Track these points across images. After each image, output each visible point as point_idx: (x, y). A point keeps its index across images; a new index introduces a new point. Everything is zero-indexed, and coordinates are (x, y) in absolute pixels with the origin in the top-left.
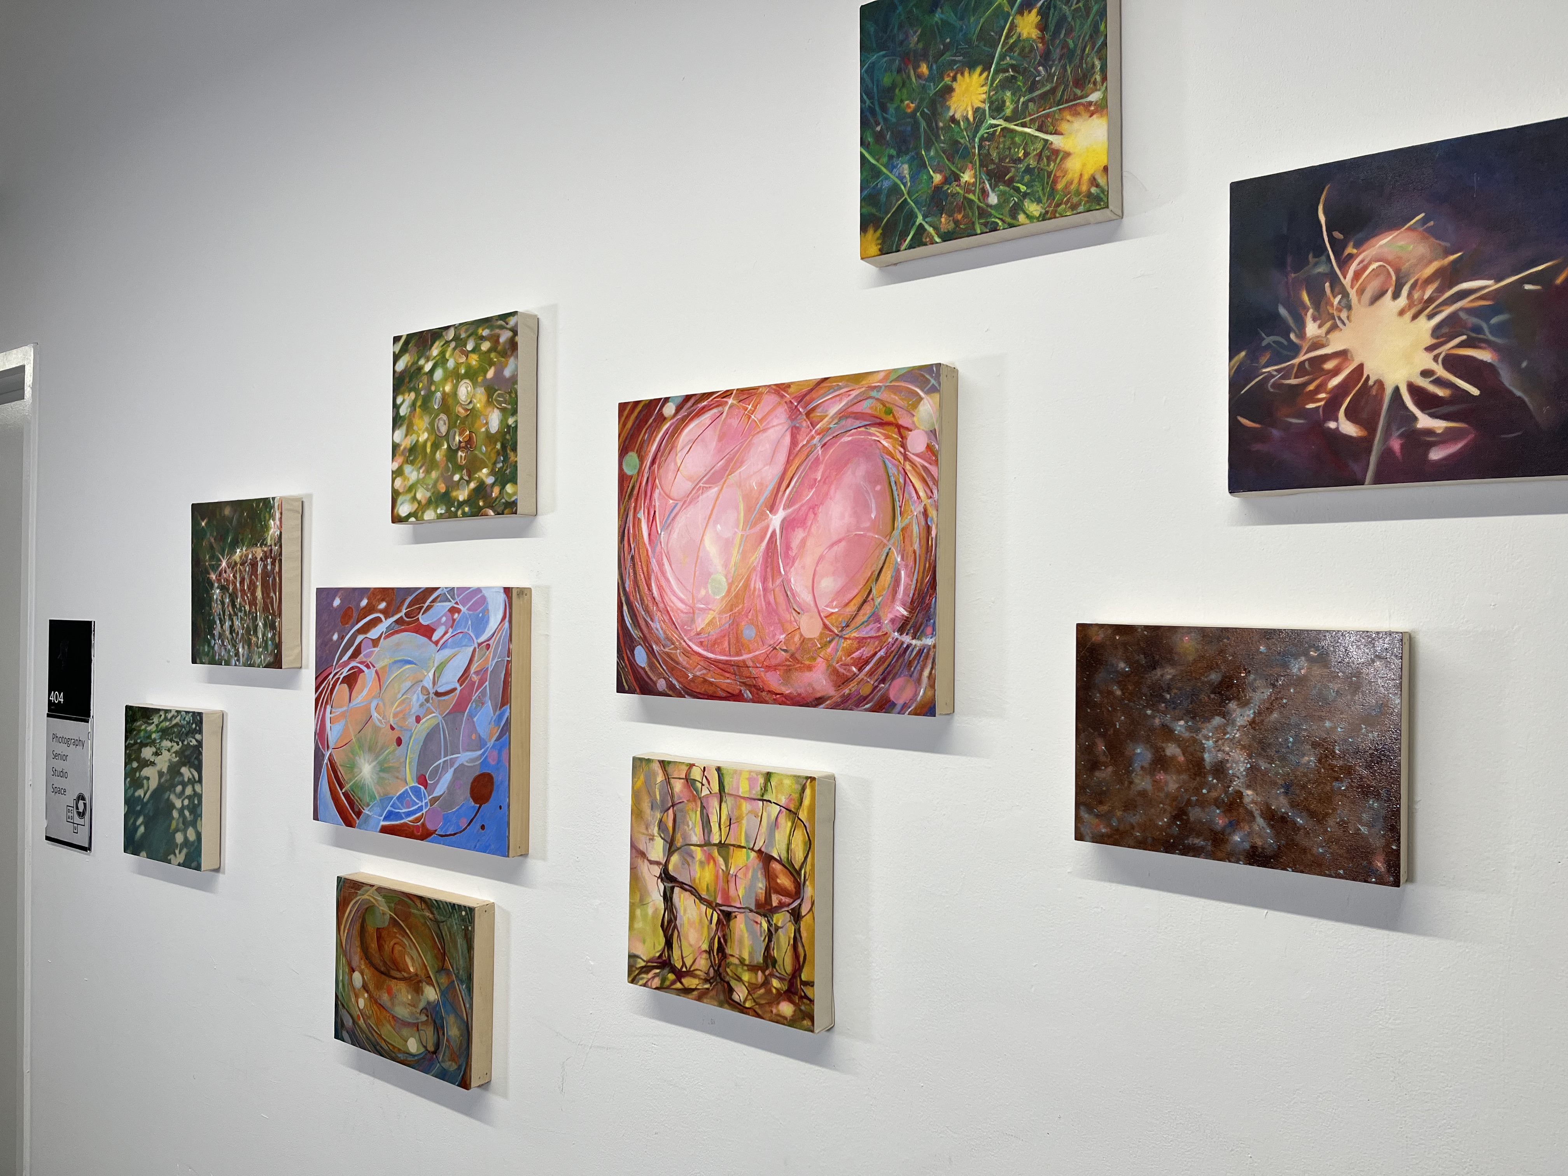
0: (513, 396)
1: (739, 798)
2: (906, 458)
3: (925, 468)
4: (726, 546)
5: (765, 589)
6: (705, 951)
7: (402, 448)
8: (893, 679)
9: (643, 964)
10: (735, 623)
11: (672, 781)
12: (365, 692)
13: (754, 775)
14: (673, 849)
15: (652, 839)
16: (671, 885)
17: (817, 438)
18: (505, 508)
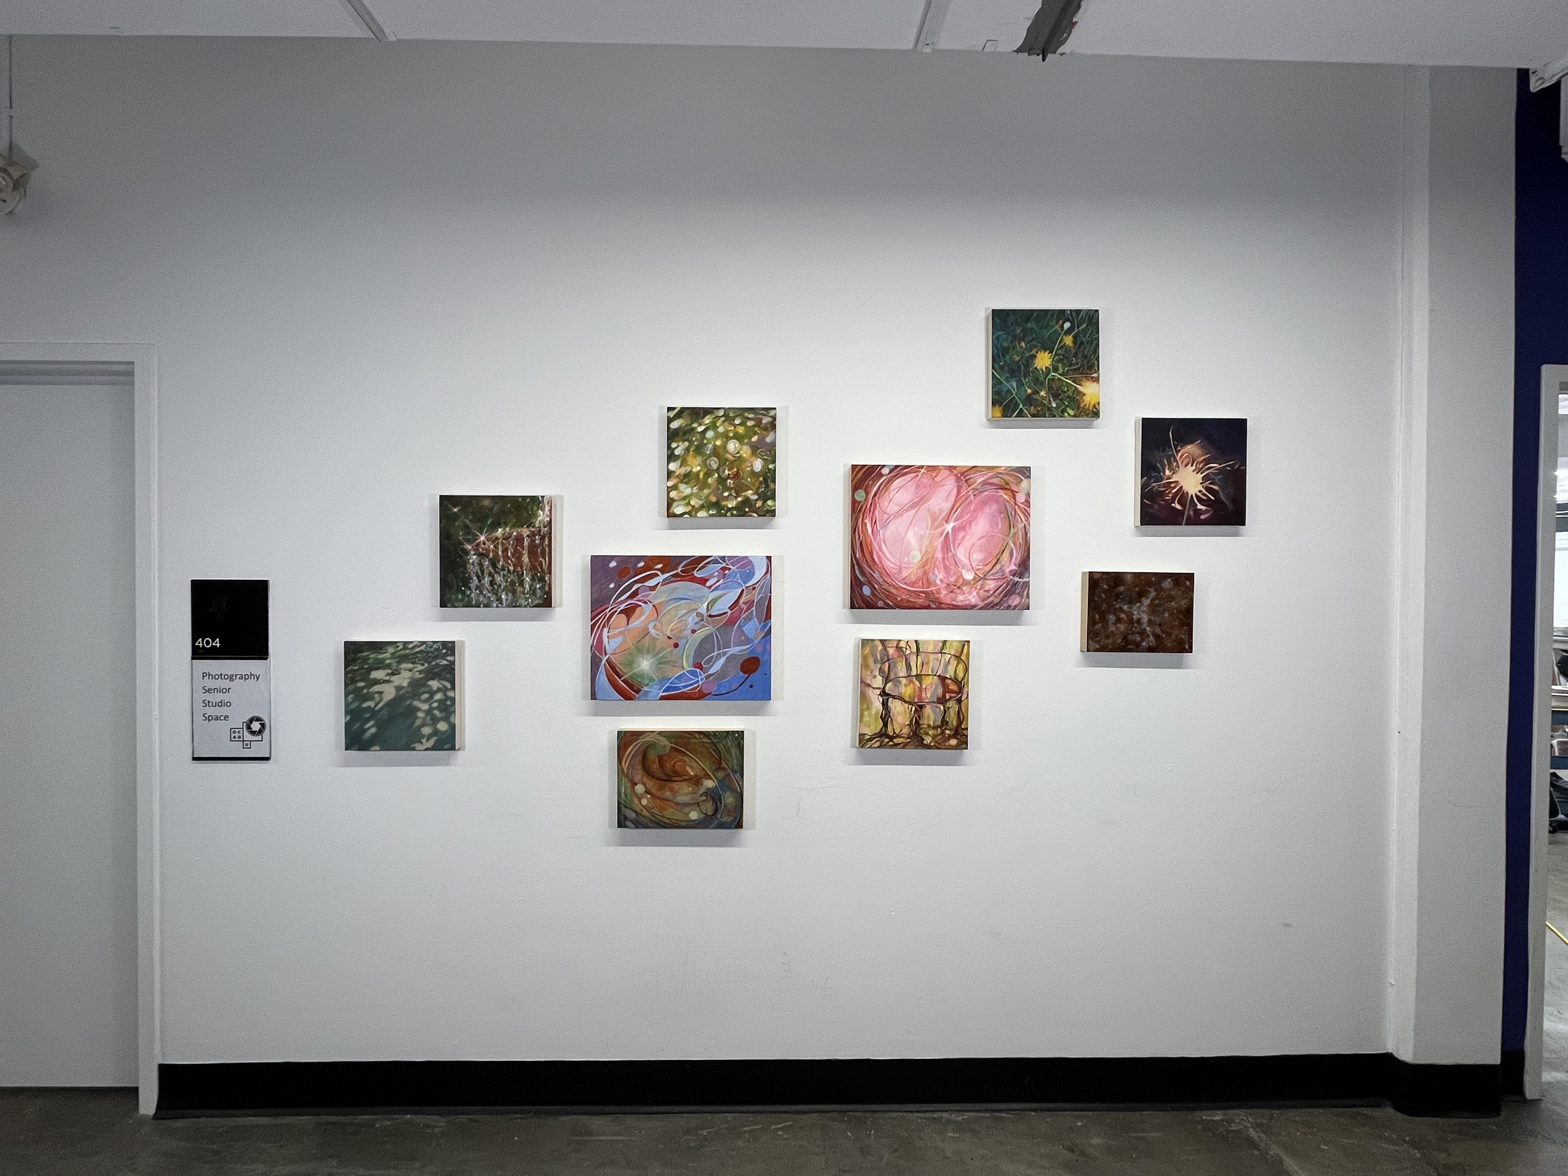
0: (773, 452)
1: (928, 654)
2: (1016, 504)
3: (1025, 509)
4: (921, 538)
5: (943, 559)
6: (908, 725)
7: (677, 474)
8: (1010, 595)
9: (869, 737)
10: (925, 573)
11: (888, 649)
12: (643, 618)
13: (937, 642)
14: (888, 680)
15: (875, 677)
16: (887, 697)
17: (971, 492)
18: (767, 513)
